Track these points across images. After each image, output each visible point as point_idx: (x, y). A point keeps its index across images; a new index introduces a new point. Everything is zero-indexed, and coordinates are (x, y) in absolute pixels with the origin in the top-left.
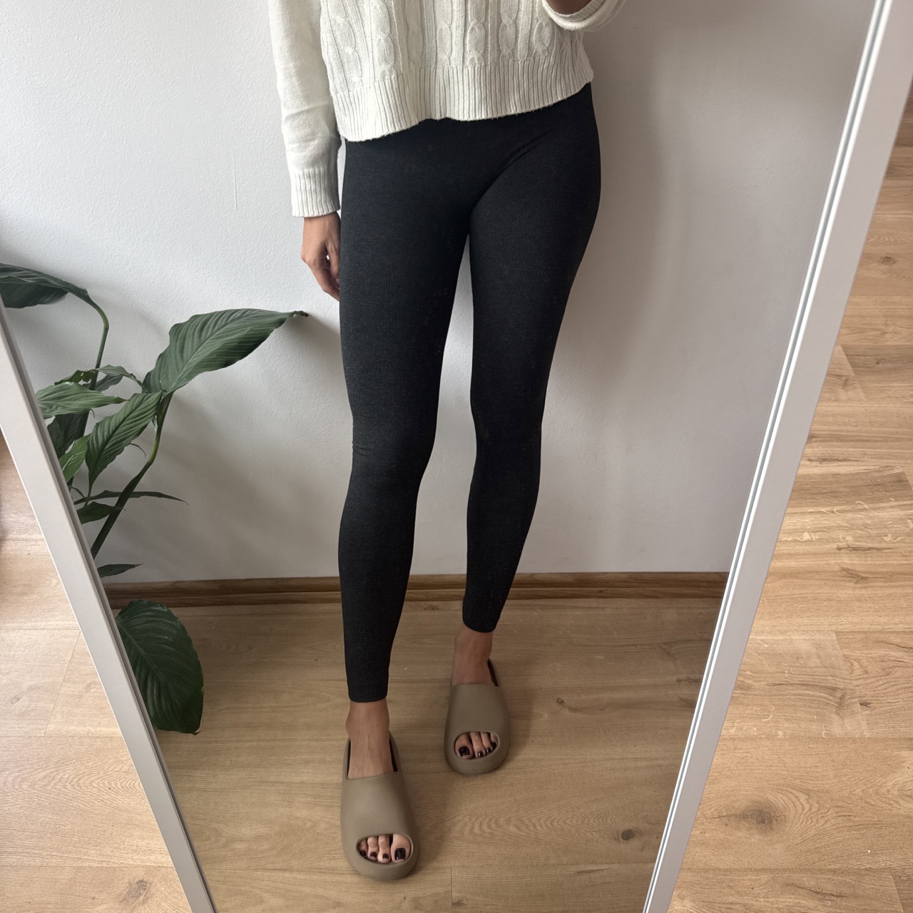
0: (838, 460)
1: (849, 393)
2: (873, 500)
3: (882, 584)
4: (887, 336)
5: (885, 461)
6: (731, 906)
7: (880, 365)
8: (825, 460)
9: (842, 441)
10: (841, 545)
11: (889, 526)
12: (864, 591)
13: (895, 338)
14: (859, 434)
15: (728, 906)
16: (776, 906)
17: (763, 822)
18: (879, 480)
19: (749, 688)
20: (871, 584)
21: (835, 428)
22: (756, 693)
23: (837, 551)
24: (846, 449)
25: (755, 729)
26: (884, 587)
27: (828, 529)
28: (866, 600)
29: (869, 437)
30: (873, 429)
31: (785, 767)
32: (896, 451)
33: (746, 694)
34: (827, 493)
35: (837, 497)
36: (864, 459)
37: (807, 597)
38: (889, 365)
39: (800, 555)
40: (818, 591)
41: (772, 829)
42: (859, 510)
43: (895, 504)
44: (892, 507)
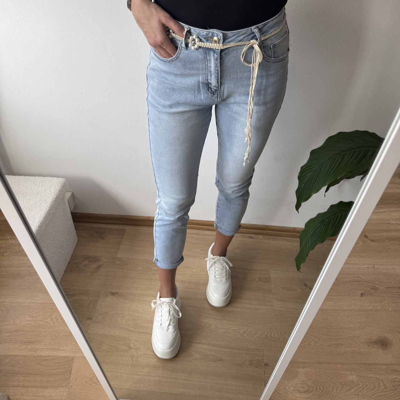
6: (371, 378)
15: (370, 378)
16: (388, 378)
17: (383, 345)
19: (377, 289)
22: (380, 291)
25: (380, 306)
31: (392, 323)
33: (376, 292)
39: (398, 230)
41: (387, 348)
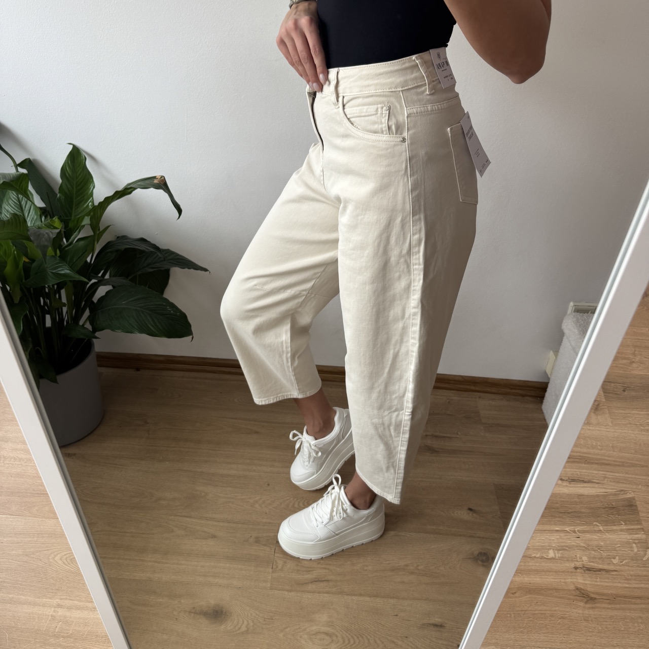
0: (584, 482)
1: (599, 417)
2: (606, 523)
3: (606, 606)
4: (634, 365)
5: (621, 485)
7: (626, 393)
8: (573, 480)
9: (589, 463)
10: (578, 564)
11: (618, 549)
12: (591, 612)
13: (640, 368)
14: (603, 457)
18: (614, 504)
20: (598, 605)
21: (585, 450)
23: (574, 570)
24: (591, 471)
26: (608, 608)
27: (569, 548)
28: (592, 621)
29: (610, 460)
30: (615, 453)
32: (630, 476)
34: (571, 512)
35: (579, 517)
36: (604, 482)
37: (545, 614)
38: (633, 393)
39: (544, 571)
40: (554, 609)
42: (595, 532)
43: (624, 527)
44: (621, 530)
